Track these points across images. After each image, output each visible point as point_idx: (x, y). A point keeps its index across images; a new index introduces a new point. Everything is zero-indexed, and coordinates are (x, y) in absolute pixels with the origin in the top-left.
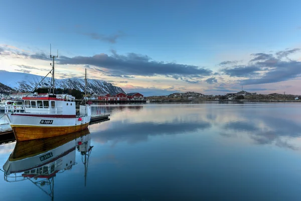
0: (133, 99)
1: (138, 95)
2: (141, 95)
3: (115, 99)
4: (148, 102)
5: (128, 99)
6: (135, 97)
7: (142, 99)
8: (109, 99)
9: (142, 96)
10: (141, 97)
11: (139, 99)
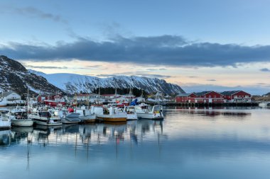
0: (232, 101)
1: (242, 94)
2: (247, 94)
3: (205, 101)
4: (263, 105)
5: (225, 101)
6: (236, 97)
7: (249, 101)
8: (196, 101)
9: (250, 95)
10: (246, 97)
11: (244, 101)
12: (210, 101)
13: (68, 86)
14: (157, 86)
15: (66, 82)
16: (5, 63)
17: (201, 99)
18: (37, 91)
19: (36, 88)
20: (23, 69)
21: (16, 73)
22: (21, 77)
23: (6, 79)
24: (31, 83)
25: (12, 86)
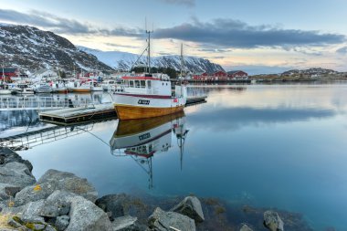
0: (234, 79)
1: (241, 73)
2: (245, 73)
3: (213, 79)
5: (229, 79)
6: (237, 76)
7: (246, 79)
8: (206, 79)
9: (247, 74)
10: (244, 76)
11: (242, 79)
12: (217, 78)
13: (120, 64)
14: (202, 66)
15: (119, 60)
16: (51, 39)
17: (210, 77)
18: (88, 69)
19: (86, 66)
20: (72, 46)
21: (64, 50)
22: (70, 55)
23: (54, 56)
24: (80, 60)
25: (61, 63)
